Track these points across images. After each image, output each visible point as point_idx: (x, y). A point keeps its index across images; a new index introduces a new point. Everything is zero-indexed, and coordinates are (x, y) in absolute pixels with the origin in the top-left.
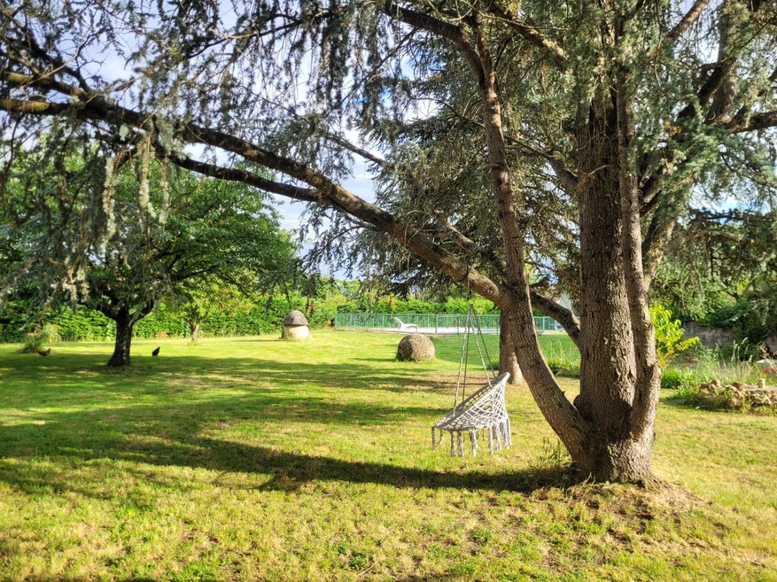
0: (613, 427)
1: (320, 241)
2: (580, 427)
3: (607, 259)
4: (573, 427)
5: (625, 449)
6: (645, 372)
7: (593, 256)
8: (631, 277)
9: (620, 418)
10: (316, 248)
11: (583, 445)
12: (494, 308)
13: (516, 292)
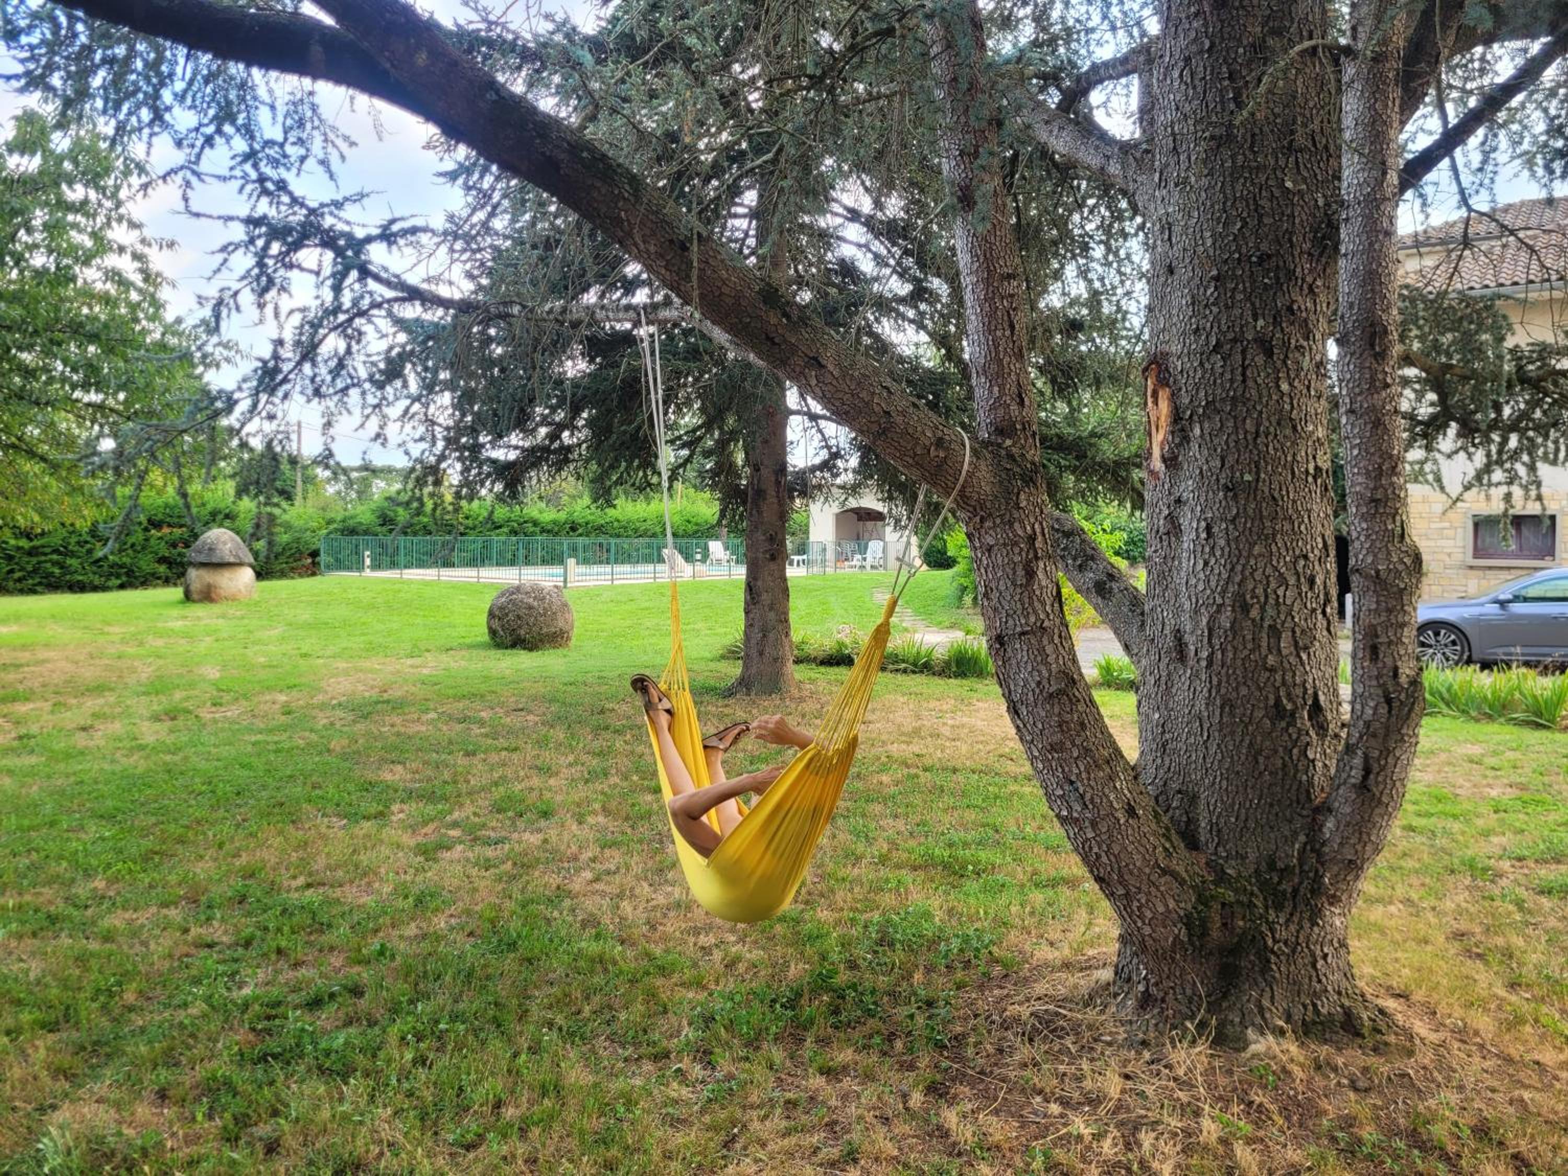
0: (1272, 866)
1: (288, 335)
2: (1180, 869)
3: (1260, 360)
4: (1165, 872)
5: (1306, 924)
6: (1389, 701)
7: (1217, 348)
8: (1373, 409)
9: (1295, 834)
10: (276, 357)
11: (1188, 926)
12: (719, 523)
13: (1011, 457)
